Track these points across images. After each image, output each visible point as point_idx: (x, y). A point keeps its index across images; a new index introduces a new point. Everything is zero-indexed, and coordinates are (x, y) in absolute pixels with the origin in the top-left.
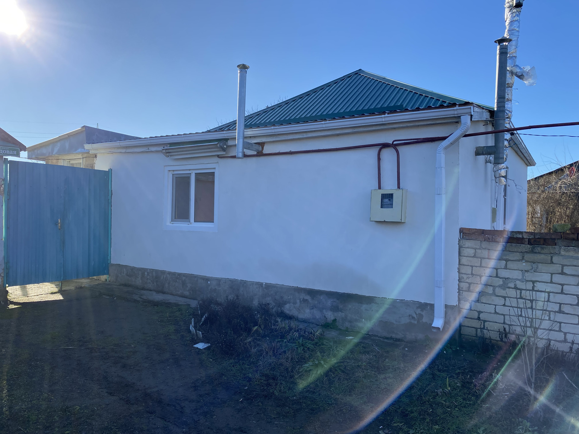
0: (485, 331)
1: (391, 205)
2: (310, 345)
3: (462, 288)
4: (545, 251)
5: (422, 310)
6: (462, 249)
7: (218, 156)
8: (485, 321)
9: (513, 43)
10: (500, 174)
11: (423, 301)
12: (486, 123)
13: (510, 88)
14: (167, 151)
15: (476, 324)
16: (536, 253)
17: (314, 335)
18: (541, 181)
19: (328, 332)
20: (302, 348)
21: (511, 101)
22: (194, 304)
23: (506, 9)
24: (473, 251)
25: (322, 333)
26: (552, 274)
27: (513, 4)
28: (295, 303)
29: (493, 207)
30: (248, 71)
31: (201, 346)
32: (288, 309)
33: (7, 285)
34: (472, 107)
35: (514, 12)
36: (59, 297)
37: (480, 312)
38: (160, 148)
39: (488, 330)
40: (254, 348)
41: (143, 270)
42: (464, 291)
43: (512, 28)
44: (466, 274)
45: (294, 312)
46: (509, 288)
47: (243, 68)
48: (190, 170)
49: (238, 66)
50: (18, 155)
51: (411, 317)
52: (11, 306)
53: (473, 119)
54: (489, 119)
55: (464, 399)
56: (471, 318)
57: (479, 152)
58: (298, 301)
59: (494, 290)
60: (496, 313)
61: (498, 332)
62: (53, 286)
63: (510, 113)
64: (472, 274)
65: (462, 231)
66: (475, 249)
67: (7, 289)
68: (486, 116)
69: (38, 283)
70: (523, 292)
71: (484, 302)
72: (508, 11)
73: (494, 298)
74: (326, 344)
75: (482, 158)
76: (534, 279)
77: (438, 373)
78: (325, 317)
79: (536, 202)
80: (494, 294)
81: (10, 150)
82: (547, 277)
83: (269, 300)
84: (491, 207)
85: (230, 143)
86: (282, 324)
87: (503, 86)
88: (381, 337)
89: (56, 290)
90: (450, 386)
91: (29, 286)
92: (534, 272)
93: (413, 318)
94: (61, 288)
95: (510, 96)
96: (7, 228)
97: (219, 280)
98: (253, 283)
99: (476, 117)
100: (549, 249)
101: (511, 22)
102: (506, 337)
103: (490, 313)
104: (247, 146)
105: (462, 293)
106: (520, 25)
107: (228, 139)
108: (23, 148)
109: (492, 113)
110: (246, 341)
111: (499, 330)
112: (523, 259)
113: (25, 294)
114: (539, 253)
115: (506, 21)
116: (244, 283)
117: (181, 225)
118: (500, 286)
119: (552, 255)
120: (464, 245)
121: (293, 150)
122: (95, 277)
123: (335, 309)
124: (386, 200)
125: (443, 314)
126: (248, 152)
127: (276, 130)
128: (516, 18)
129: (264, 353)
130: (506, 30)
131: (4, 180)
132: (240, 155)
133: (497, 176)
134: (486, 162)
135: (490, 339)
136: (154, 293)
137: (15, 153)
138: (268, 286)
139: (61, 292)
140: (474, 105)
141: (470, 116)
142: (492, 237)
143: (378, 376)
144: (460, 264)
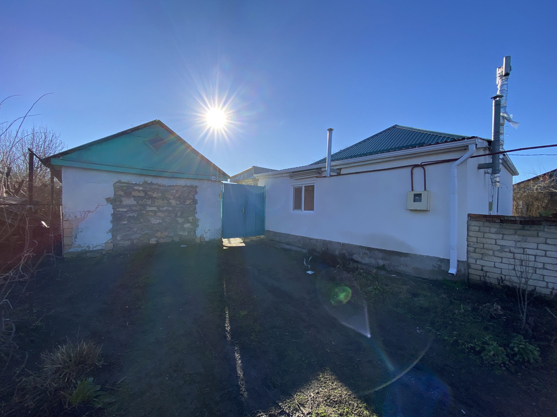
0: (487, 278)
1: (420, 200)
2: (370, 278)
3: (470, 250)
4: (533, 229)
5: (441, 263)
6: (469, 227)
7: (316, 177)
8: (487, 272)
9: (504, 98)
10: (495, 180)
11: (441, 257)
12: (485, 149)
13: (502, 126)
14: (291, 176)
15: (481, 273)
16: (526, 230)
17: (372, 272)
18: (522, 185)
19: (380, 272)
20: (365, 279)
21: (503, 134)
22: (305, 251)
23: (497, 78)
24: (478, 228)
25: (377, 272)
26: (538, 244)
27: (503, 74)
28: (360, 254)
29: (490, 201)
30: (333, 131)
31: (310, 272)
32: (355, 257)
33: (223, 238)
34: (477, 139)
35: (503, 79)
36: (244, 245)
37: (483, 266)
38: (288, 175)
39: (489, 278)
40: (338, 276)
41: (280, 234)
42: (471, 252)
43: (503, 88)
44: (473, 242)
45: (359, 259)
46: (505, 252)
47: (331, 130)
48: (302, 184)
49: (328, 130)
50: (227, 181)
51: (433, 266)
52: (225, 248)
53: (477, 147)
54: (488, 146)
55: (474, 318)
56: (476, 270)
57: (480, 167)
58: (361, 253)
59: (493, 253)
60: (495, 267)
61: (497, 279)
62: (241, 239)
63: (503, 142)
64: (477, 242)
65: (469, 215)
66: (480, 227)
67: (223, 240)
68: (486, 144)
69: (234, 238)
70: (516, 255)
71: (486, 260)
72: (499, 79)
73: (493, 257)
74: (379, 277)
75: (482, 171)
76: (524, 247)
77: (454, 301)
78: (378, 263)
79: (519, 199)
80: (494, 255)
81: (224, 178)
82: (534, 246)
83: (344, 252)
84: (489, 201)
85: (323, 170)
86: (352, 265)
87: (498, 125)
88: (413, 277)
89: (242, 241)
90: (463, 309)
91: (231, 239)
92: (524, 242)
93: (435, 267)
94: (244, 241)
95: (502, 131)
96: (223, 213)
97: (317, 240)
98: (335, 242)
99: (480, 145)
100: (536, 227)
101: (502, 86)
102: (502, 282)
103: (491, 267)
104: (332, 170)
105: (470, 254)
106: (508, 86)
107: (321, 168)
108: (229, 177)
109: (489, 142)
110: (333, 272)
111: (497, 278)
112: (516, 234)
113: (230, 243)
114: (528, 230)
115: (497, 85)
116: (330, 242)
117: (297, 212)
118: (498, 250)
119: (538, 231)
120: (471, 224)
121: (358, 171)
122: (258, 236)
123: (383, 259)
124: (417, 198)
125: (456, 266)
126: (332, 174)
127: (348, 161)
128: (506, 83)
129: (344, 279)
130: (498, 91)
131: (222, 192)
132: (329, 176)
133: (494, 181)
134: (485, 173)
135: (491, 284)
136: (285, 245)
137: (226, 179)
138: (344, 245)
139: (244, 242)
140: (478, 138)
141: (475, 145)
142: (492, 220)
143: (414, 299)
144: (468, 235)
